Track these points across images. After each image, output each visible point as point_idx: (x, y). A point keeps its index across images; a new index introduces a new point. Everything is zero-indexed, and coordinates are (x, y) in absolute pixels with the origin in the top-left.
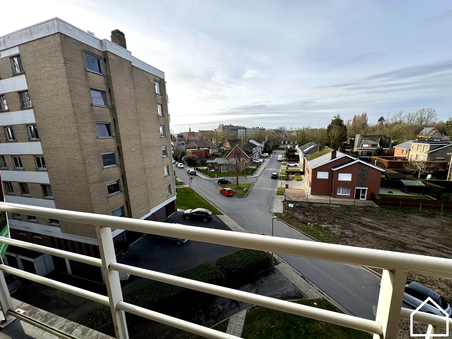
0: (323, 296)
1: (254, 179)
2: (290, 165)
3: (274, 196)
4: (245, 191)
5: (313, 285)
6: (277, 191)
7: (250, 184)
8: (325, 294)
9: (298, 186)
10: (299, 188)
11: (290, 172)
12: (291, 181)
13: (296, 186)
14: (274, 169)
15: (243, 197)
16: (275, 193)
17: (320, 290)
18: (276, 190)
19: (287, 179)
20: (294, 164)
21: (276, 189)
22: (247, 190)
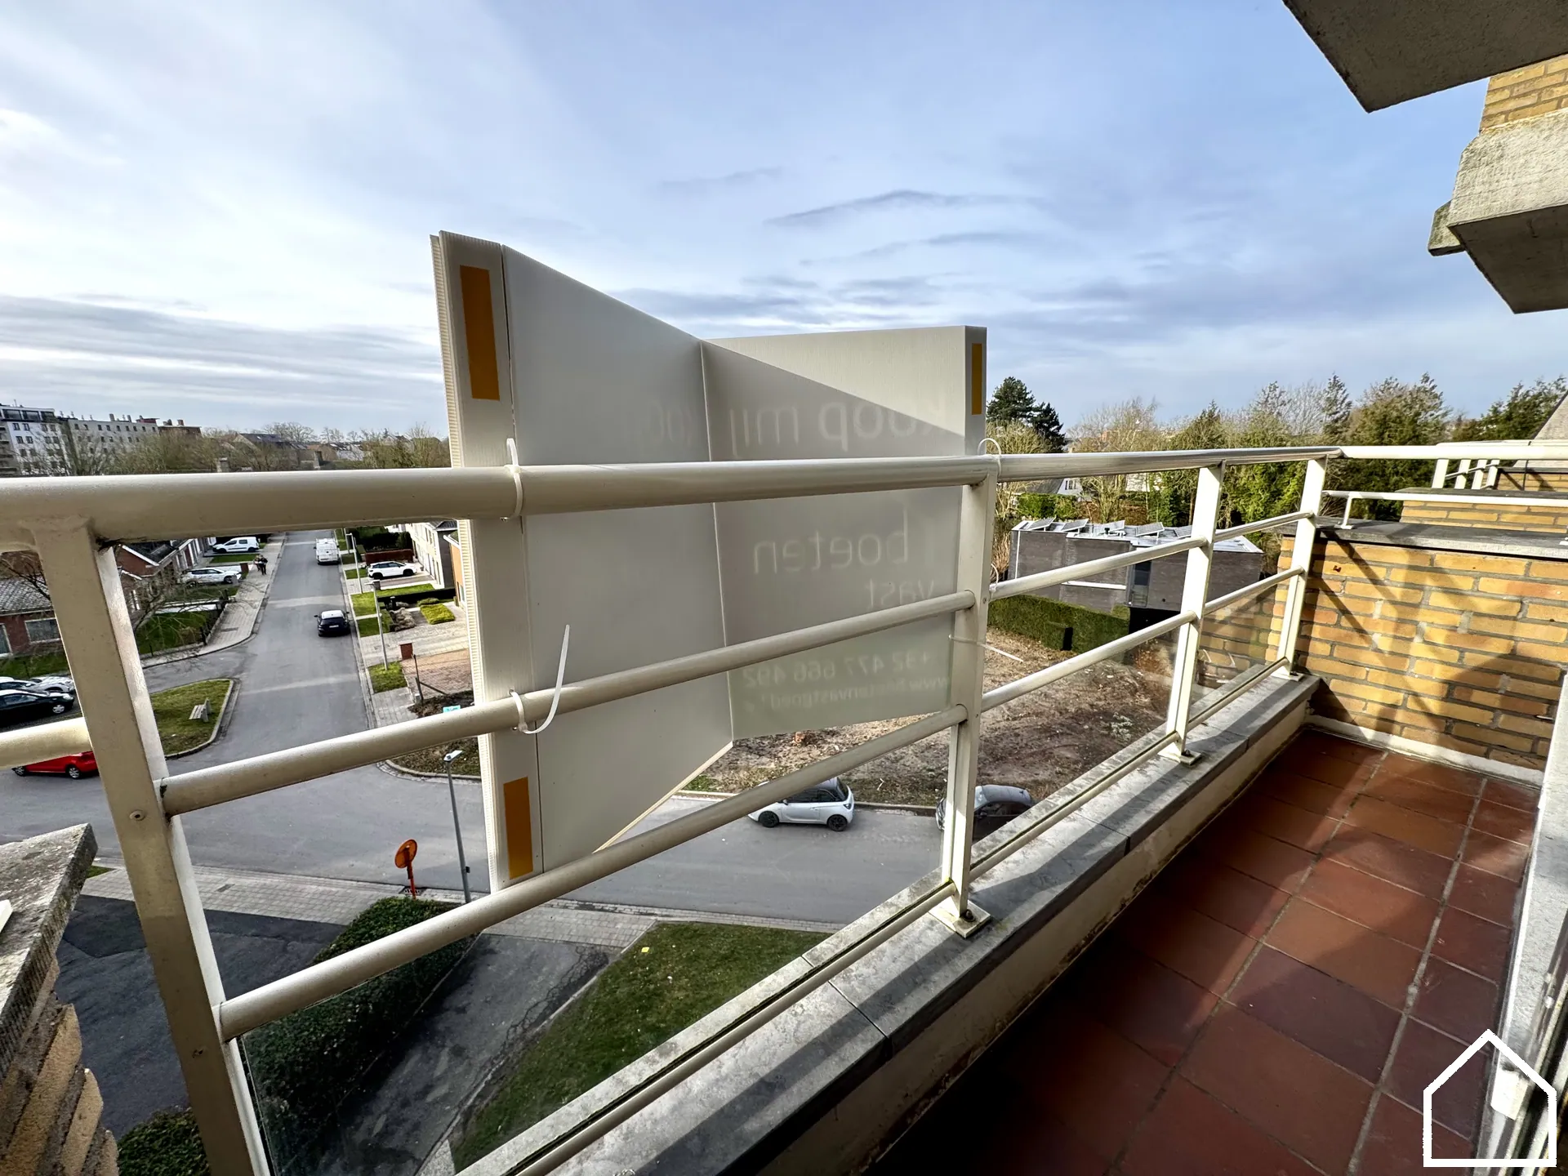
0: (653, 918)
1: (232, 659)
2: (385, 572)
3: (367, 699)
4: (200, 722)
5: (620, 908)
6: (372, 678)
7: (215, 683)
8: (657, 911)
9: (448, 642)
10: (455, 648)
11: (399, 598)
12: (415, 630)
13: (443, 643)
14: (319, 600)
15: (200, 749)
16: (364, 690)
17: (642, 910)
18: (365, 676)
19: (395, 626)
20: (399, 566)
21: (361, 674)
22: (211, 715)
